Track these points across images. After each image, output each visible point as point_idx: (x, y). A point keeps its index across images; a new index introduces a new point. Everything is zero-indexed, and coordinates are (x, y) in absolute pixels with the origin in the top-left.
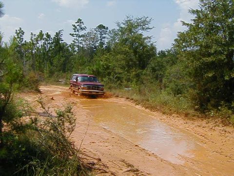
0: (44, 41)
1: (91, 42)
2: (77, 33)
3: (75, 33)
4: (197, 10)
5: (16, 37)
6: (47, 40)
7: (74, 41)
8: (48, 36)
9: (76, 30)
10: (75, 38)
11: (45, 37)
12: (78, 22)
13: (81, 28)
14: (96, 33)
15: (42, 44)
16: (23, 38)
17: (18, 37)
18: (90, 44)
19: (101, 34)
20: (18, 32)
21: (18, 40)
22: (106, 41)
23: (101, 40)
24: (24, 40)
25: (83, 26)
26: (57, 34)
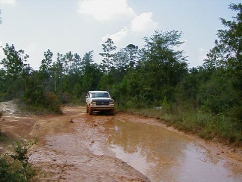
0: (73, 62)
1: (121, 62)
2: (107, 52)
3: (105, 53)
4: (240, 4)
5: (45, 59)
6: (76, 61)
7: (103, 61)
8: (77, 56)
9: (106, 50)
10: (105, 57)
11: (74, 57)
12: (108, 42)
13: (111, 48)
14: (126, 53)
15: (71, 65)
16: (51, 60)
17: (47, 59)
18: (120, 64)
19: (131, 54)
20: (47, 54)
21: (47, 61)
22: (137, 60)
23: (131, 59)
24: (53, 62)
25: (113, 46)
26: (88, 55)
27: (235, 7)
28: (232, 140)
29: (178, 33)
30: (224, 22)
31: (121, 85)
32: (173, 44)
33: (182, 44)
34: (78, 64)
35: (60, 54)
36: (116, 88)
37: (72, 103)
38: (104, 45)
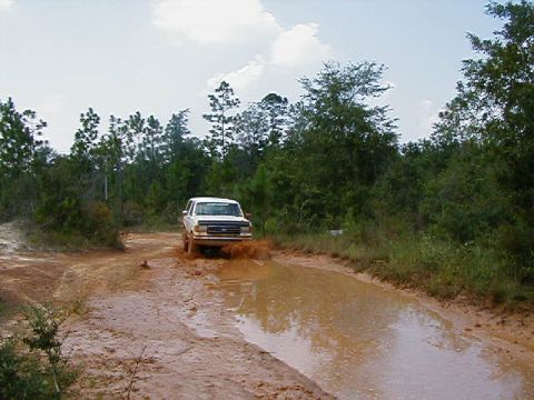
0: (144, 135)
1: (252, 134)
2: (219, 113)
3: (214, 114)
4: (510, 4)
5: (83, 129)
6: (151, 133)
7: (212, 132)
8: (153, 122)
9: (218, 107)
10: (216, 124)
11: (146, 125)
12: (221, 89)
13: (228, 103)
14: (261, 114)
15: (141, 141)
16: (96, 132)
17: (87, 130)
18: (249, 137)
19: (273, 115)
20: (86, 117)
21: (87, 135)
22: (285, 127)
23: (274, 127)
24: (99, 135)
25: (232, 98)
26: (177, 119)
27: (499, 11)
28: (498, 299)
29: (375, 69)
30: (476, 43)
31: (253, 183)
32: (364, 91)
33: (386, 92)
34: (157, 140)
35: (117, 117)
36: (241, 190)
37: (144, 226)
38: (212, 97)
